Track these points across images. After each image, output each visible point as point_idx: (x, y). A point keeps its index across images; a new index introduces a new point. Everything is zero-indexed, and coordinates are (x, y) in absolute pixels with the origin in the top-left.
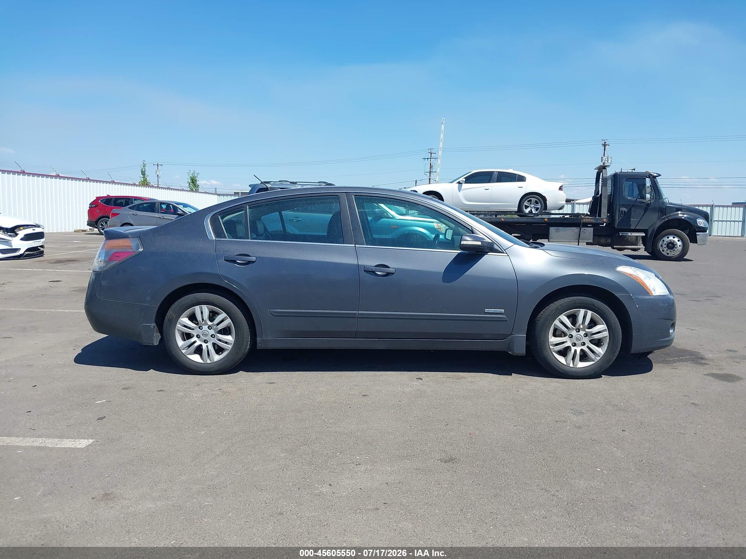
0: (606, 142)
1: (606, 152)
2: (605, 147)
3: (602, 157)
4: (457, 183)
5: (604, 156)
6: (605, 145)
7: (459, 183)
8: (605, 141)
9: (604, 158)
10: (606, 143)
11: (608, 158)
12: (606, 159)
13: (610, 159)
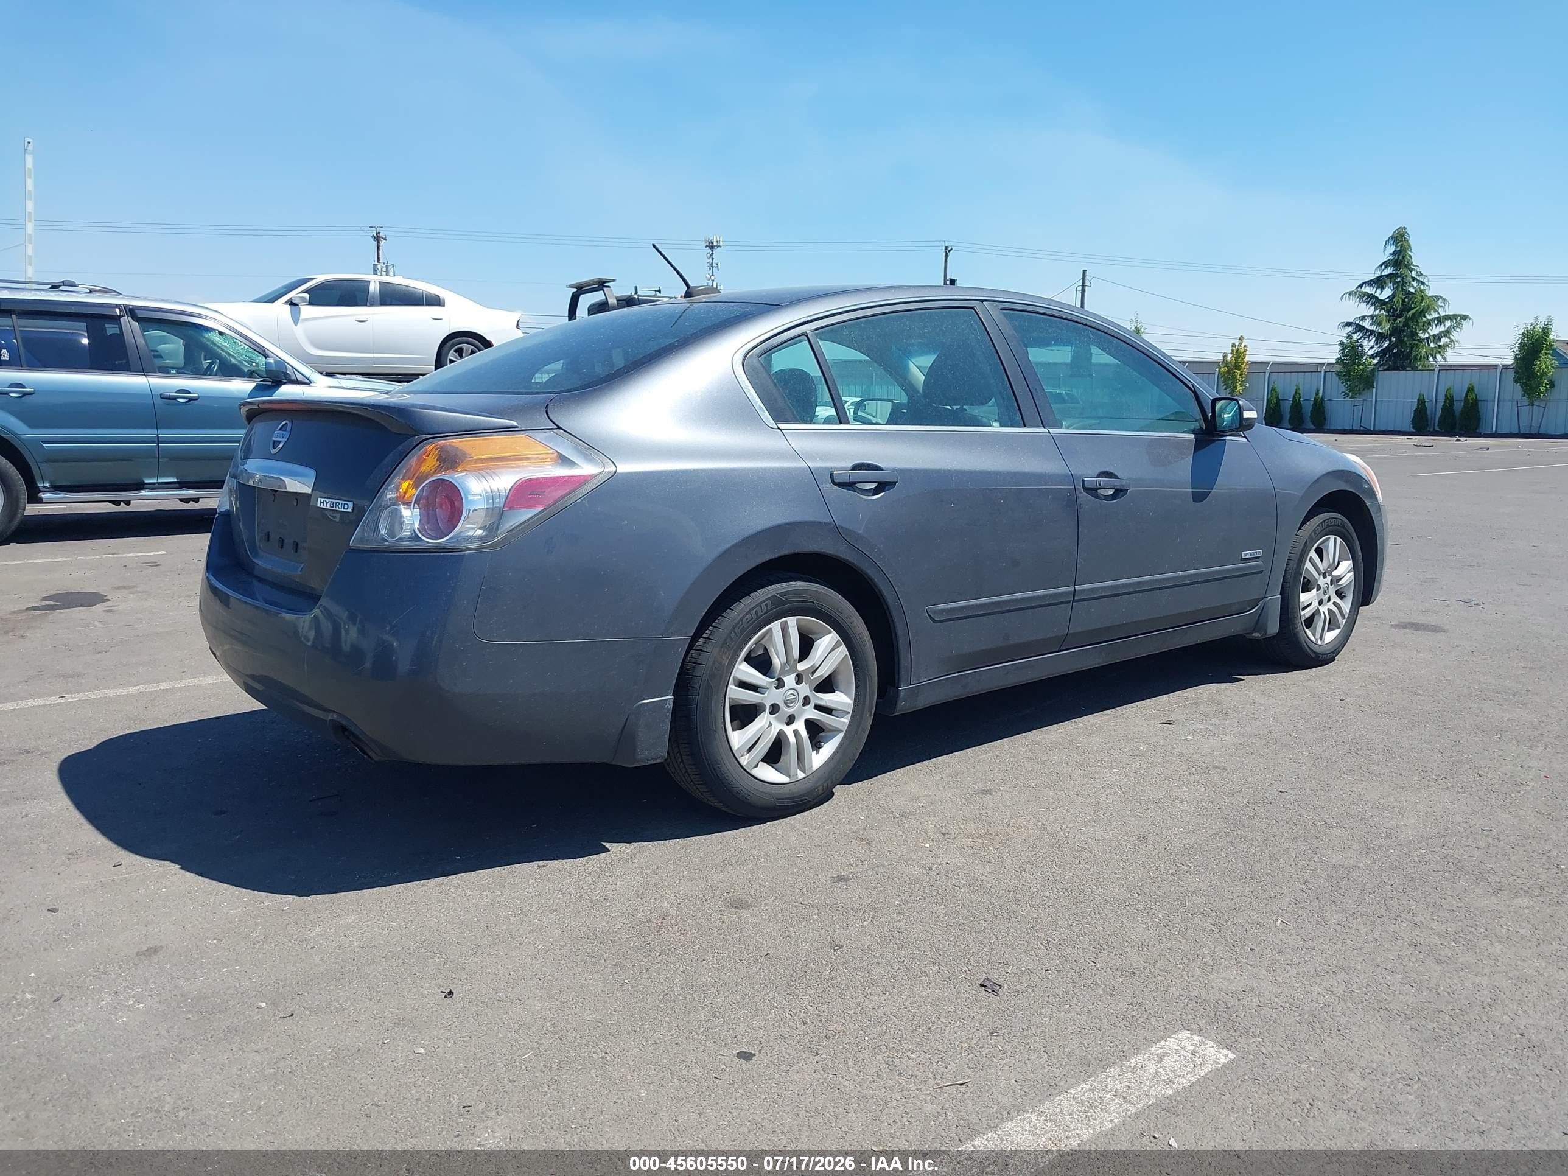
0: (379, 233)
1: (381, 252)
2: (378, 242)
3: (374, 265)
4: (286, 303)
5: (378, 261)
6: (377, 238)
7: (292, 303)
8: (378, 230)
9: (379, 267)
10: (381, 234)
11: (387, 267)
12: (384, 269)
13: (392, 270)
